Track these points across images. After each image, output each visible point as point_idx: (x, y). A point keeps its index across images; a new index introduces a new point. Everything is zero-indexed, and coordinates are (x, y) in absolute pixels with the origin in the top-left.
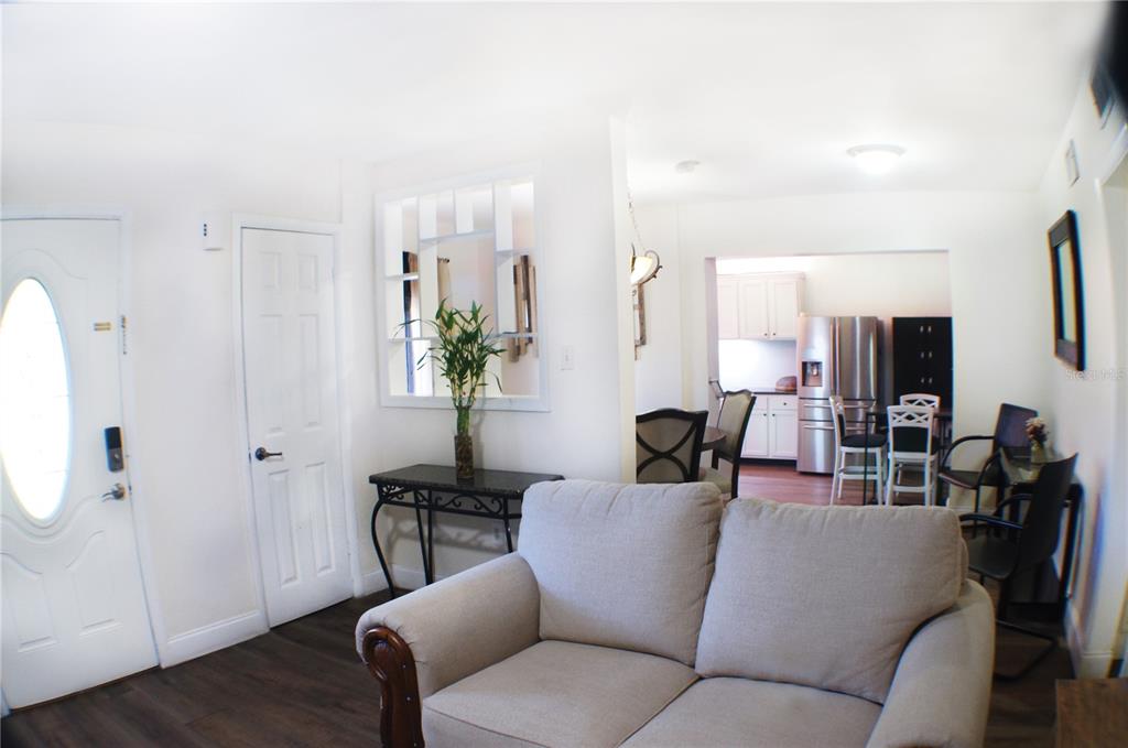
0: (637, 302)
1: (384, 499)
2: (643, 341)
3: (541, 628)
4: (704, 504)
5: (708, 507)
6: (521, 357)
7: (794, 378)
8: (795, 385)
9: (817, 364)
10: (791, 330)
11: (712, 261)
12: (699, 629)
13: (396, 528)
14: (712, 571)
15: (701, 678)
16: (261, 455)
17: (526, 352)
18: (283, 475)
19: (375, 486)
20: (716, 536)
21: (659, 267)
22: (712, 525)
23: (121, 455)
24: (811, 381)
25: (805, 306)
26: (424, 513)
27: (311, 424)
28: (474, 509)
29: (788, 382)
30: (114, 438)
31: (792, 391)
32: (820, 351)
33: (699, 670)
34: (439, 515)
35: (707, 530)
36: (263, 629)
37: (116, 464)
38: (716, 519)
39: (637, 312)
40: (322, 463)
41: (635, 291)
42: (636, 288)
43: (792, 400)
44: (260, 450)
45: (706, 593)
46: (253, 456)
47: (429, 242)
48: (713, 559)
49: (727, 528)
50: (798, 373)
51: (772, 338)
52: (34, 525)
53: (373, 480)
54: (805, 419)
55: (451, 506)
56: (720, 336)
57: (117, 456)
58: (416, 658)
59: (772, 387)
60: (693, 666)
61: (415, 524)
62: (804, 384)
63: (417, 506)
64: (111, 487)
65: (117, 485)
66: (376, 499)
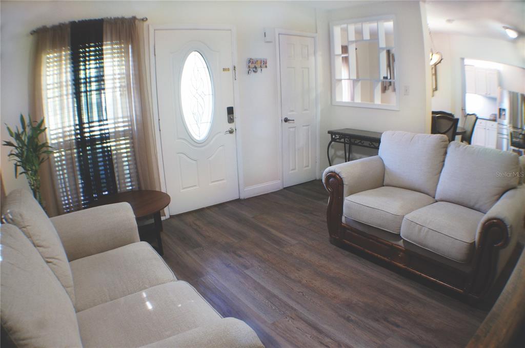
0: (434, 72)
1: (333, 140)
2: (436, 89)
3: (385, 182)
4: (443, 141)
5: (443, 143)
6: (387, 91)
7: (495, 115)
8: (496, 117)
9: (504, 110)
10: (496, 94)
11: (463, 59)
12: (437, 185)
13: (335, 153)
14: (443, 165)
15: (437, 201)
16: (286, 120)
17: (388, 89)
18: (294, 129)
19: (330, 135)
20: (446, 153)
21: (442, 59)
22: (444, 149)
23: (233, 117)
24: (502, 117)
25: (501, 84)
26: (347, 146)
27: (305, 110)
28: (368, 145)
29: (494, 116)
30: (230, 111)
31: (495, 120)
32: (506, 105)
33: (436, 198)
34: (354, 147)
35: (443, 150)
36: (281, 188)
37: (231, 120)
38: (446, 147)
39: (434, 77)
40: (309, 125)
41: (432, 68)
42: (433, 66)
43: (495, 124)
44: (285, 118)
45: (441, 172)
46: (283, 121)
47: (352, 42)
48: (444, 161)
49: (450, 150)
50: (497, 112)
51: (488, 96)
52: (195, 142)
53: (329, 132)
54: (500, 133)
55: (360, 144)
56: (467, 91)
57: (232, 117)
58: (344, 183)
59: (488, 117)
60: (434, 198)
61: (344, 152)
62: (500, 117)
63: (345, 143)
64: (228, 129)
65: (231, 128)
66: (330, 139)
